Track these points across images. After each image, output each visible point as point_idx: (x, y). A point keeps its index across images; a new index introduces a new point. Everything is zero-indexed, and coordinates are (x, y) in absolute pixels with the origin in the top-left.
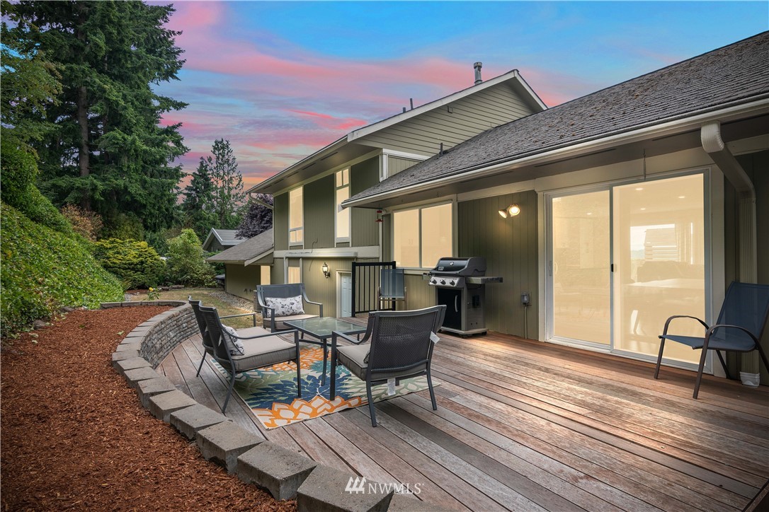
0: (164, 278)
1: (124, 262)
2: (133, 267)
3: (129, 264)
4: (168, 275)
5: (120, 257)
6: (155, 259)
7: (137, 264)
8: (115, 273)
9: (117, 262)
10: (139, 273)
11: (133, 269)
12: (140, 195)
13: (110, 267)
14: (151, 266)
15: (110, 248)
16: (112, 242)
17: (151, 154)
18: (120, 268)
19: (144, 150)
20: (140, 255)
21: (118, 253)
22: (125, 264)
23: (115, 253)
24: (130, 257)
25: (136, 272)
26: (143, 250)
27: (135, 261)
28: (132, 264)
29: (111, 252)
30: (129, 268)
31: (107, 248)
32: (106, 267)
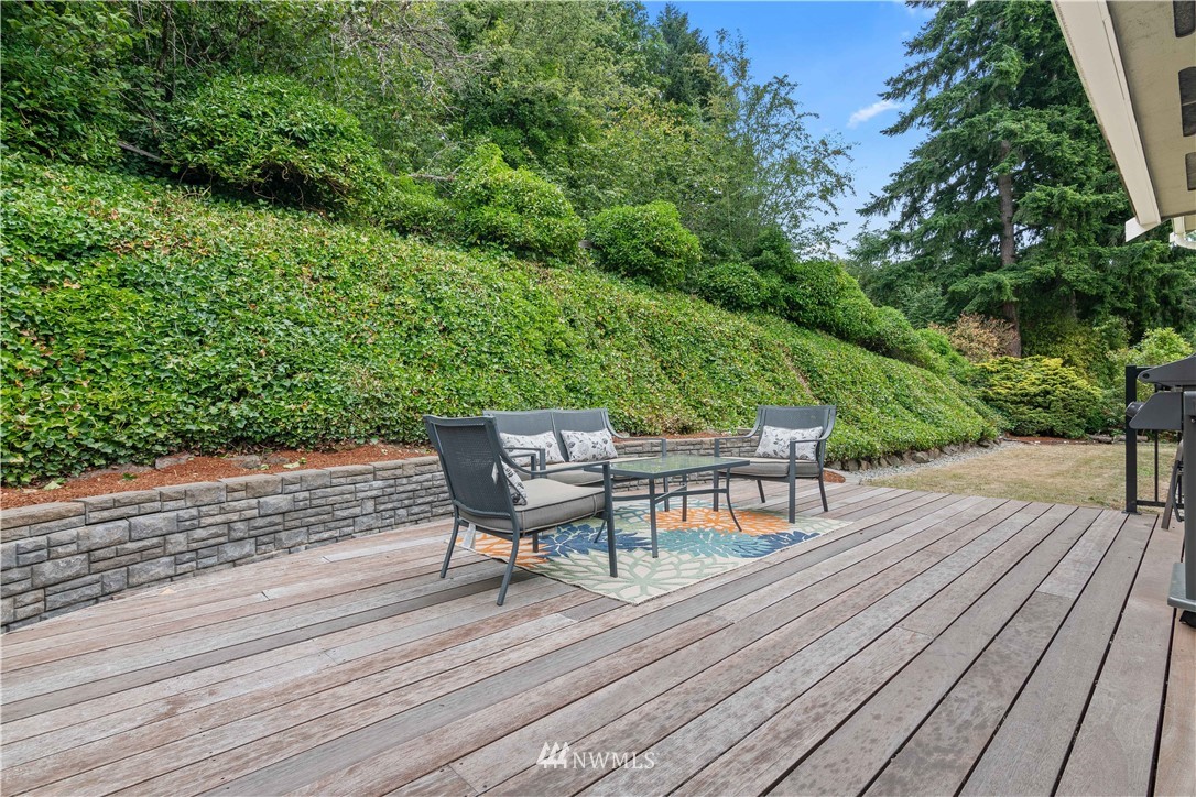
0: (1104, 420)
1: (1013, 392)
2: (1028, 400)
3: (1022, 395)
4: (1112, 417)
5: (1009, 384)
6: (1073, 388)
7: (1036, 395)
8: (1000, 408)
9: (1004, 391)
10: (1040, 409)
11: (1029, 403)
12: (1085, 281)
13: (992, 399)
14: (1063, 399)
15: (998, 372)
16: (1003, 362)
17: (1108, 204)
18: (1006, 401)
19: (1093, 203)
20: (1044, 381)
21: (1008, 378)
22: (1016, 395)
23: (1003, 379)
24: (1025, 384)
25: (1036, 407)
26: (1050, 372)
27: (1033, 390)
28: (1027, 395)
29: (997, 377)
30: (1021, 402)
31: (992, 372)
32: (986, 399)
